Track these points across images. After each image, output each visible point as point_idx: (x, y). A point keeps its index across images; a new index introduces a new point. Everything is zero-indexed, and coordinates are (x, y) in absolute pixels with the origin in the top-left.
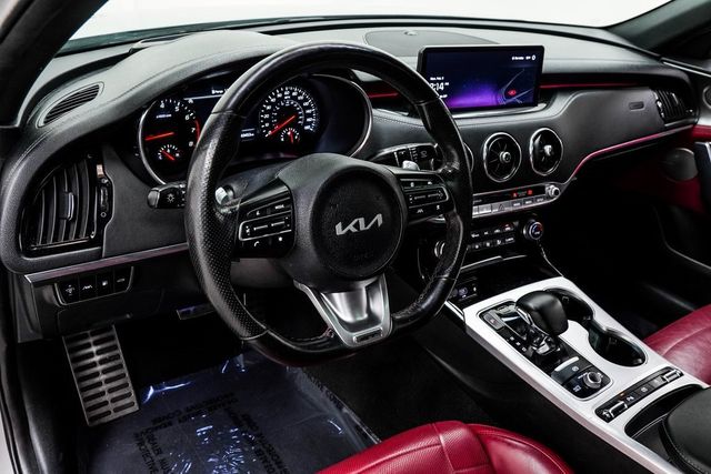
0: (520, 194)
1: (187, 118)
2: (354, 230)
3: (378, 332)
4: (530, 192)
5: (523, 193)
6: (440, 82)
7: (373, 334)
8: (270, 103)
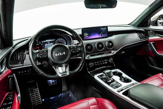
0: (106, 53)
1: (42, 45)
2: (59, 55)
3: (66, 74)
4: (108, 53)
5: (107, 53)
6: (86, 34)
7: (65, 75)
8: (57, 41)
